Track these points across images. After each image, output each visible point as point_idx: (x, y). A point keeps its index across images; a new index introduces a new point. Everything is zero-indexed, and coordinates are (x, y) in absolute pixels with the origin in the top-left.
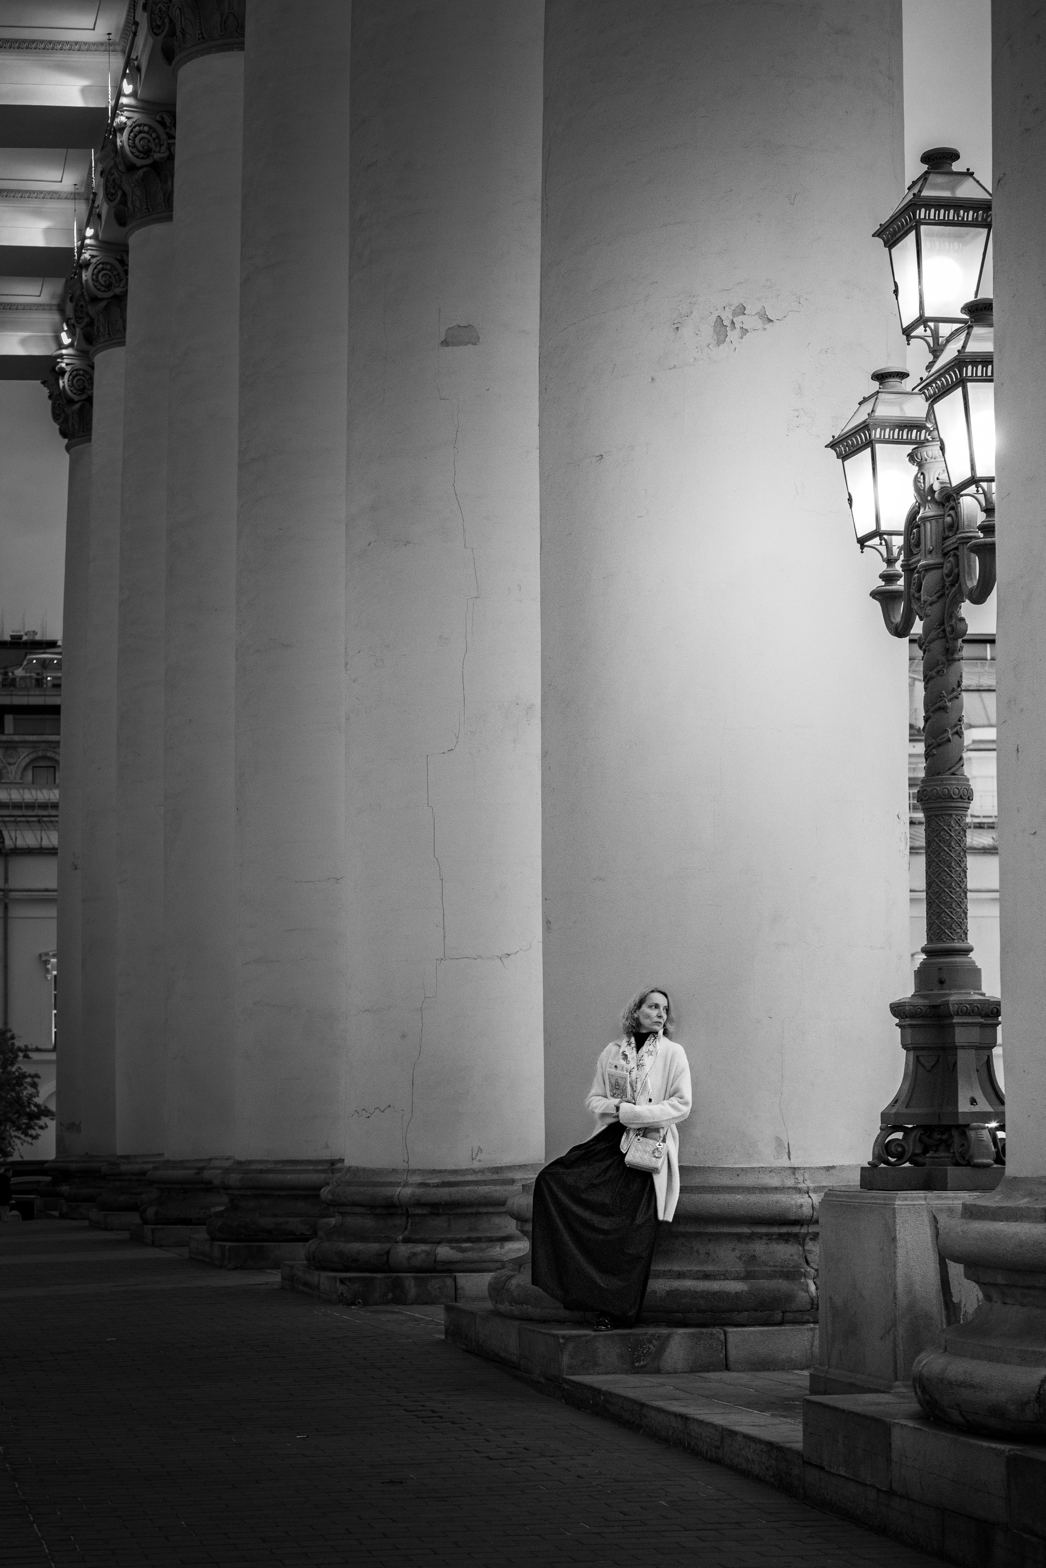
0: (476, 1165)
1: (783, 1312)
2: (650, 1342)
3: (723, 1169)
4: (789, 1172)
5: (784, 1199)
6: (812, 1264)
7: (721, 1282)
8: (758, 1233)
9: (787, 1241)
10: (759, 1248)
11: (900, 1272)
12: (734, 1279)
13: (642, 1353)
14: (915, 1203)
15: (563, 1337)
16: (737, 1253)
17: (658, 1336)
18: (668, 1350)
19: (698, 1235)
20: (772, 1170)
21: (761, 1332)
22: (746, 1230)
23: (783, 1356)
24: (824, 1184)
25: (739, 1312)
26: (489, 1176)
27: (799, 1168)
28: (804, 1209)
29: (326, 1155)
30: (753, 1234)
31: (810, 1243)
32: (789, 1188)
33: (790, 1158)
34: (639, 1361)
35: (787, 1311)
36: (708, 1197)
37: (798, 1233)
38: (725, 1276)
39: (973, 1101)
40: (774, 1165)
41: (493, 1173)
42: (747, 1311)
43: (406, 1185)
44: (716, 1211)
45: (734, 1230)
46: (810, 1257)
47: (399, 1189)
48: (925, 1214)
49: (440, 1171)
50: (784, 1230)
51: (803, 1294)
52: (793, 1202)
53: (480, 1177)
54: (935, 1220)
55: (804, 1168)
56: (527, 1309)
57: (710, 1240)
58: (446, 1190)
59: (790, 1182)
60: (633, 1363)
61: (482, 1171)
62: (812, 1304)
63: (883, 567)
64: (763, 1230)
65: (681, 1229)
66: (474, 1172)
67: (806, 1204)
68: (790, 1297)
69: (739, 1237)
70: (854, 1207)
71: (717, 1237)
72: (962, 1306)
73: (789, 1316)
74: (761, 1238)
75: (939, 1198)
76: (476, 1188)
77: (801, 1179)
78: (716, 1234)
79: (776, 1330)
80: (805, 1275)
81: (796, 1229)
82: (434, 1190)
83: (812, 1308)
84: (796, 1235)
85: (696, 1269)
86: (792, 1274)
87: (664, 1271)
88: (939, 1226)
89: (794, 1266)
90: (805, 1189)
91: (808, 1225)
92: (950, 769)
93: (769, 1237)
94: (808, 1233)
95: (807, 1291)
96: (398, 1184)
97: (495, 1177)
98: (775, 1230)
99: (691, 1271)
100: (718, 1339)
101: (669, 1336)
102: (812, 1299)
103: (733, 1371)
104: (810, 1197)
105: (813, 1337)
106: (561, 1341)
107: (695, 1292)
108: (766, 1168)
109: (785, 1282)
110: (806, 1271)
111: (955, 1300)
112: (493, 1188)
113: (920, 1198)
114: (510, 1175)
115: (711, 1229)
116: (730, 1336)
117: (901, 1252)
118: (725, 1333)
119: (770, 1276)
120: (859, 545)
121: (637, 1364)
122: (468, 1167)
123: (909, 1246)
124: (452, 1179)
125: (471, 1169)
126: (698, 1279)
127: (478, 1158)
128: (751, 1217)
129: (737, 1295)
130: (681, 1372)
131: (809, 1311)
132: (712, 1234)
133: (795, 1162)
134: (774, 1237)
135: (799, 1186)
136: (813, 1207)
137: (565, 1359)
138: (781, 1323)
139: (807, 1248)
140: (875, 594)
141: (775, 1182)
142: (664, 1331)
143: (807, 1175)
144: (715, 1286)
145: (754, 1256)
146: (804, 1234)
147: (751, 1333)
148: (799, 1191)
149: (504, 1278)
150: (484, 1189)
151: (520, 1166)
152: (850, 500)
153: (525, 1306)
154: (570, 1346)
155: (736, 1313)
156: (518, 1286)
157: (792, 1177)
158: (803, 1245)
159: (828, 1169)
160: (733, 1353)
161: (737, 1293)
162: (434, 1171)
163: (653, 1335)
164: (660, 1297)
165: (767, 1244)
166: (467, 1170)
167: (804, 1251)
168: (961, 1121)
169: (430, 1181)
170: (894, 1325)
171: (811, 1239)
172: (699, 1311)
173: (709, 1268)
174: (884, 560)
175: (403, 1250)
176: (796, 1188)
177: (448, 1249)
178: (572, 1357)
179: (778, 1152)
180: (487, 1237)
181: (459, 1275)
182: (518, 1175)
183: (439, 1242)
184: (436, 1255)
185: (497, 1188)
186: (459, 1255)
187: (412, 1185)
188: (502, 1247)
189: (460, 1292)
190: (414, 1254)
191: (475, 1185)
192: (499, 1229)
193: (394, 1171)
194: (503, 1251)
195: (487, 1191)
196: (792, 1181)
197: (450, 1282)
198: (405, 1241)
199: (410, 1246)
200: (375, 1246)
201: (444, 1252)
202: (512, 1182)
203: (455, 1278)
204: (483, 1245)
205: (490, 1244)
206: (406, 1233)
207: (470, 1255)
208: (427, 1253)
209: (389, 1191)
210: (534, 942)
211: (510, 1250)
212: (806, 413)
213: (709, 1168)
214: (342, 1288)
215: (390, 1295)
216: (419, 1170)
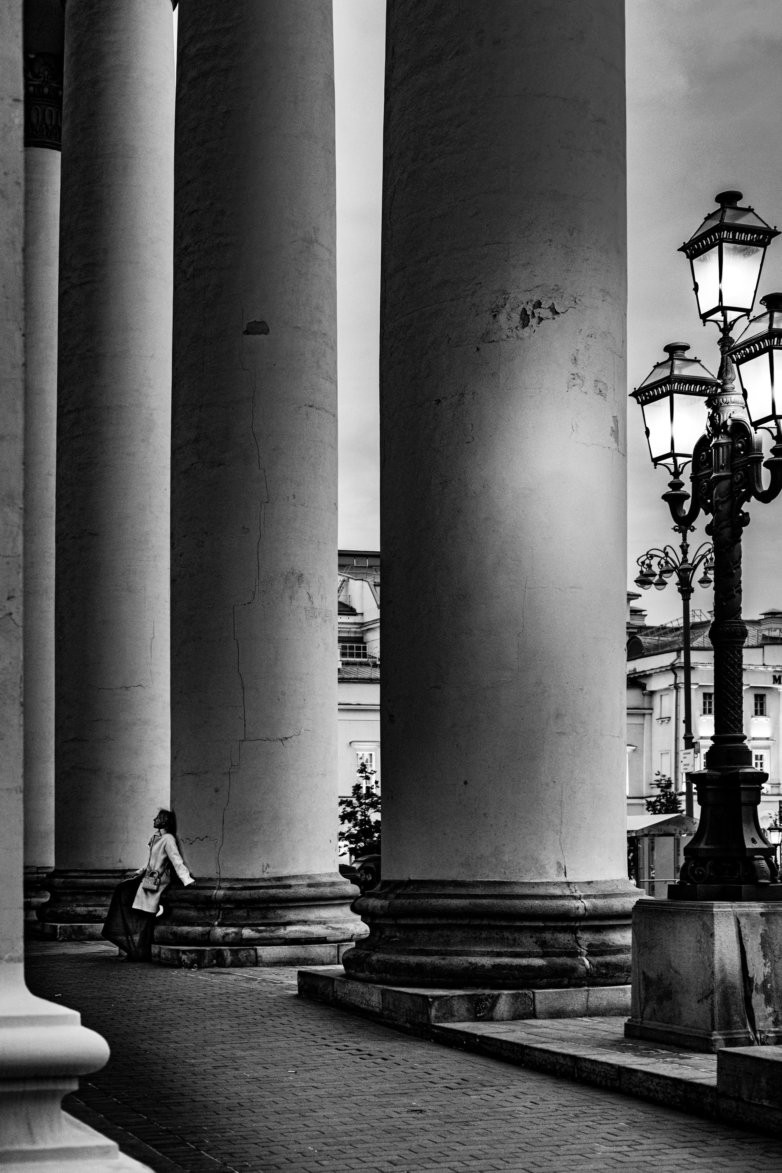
0: (266, 876)
1: (569, 979)
2: (487, 1000)
3: (523, 883)
4: (565, 885)
5: (567, 904)
6: (582, 947)
7: (527, 959)
8: (548, 926)
9: (565, 932)
10: (548, 936)
11: (717, 957)
12: (535, 957)
13: (482, 1007)
14: (726, 910)
15: (432, 997)
16: (534, 939)
17: (493, 995)
18: (498, 1005)
19: (508, 928)
20: (555, 884)
21: (556, 993)
22: (541, 924)
23: (570, 1008)
24: (589, 893)
25: (541, 979)
26: (274, 883)
27: (571, 883)
28: (580, 910)
29: (120, 866)
30: (545, 926)
31: (580, 933)
32: (568, 896)
33: (566, 876)
34: (480, 1013)
35: (572, 978)
36: (517, 902)
37: (574, 926)
38: (530, 955)
39: (755, 841)
40: (556, 881)
41: (277, 881)
42: (546, 978)
43: (220, 888)
44: (523, 911)
45: (533, 924)
46: (580, 942)
47: (215, 891)
48: (732, 917)
49: (242, 880)
50: (565, 924)
51: (581, 967)
52: (573, 906)
53: (268, 884)
54: (738, 922)
55: (575, 883)
56: (386, 977)
57: (516, 931)
58: (248, 892)
59: (567, 892)
60: (476, 1014)
61: (269, 880)
62: (587, 973)
63: (671, 479)
64: (553, 924)
66: (264, 880)
67: (581, 906)
68: (573, 969)
69: (536, 929)
70: (670, 912)
71: (521, 929)
72: (754, 980)
73: (574, 981)
74: (550, 929)
75: (740, 907)
76: (267, 891)
77: (573, 890)
78: (521, 926)
79: (566, 991)
80: (581, 954)
81: (572, 924)
82: (239, 892)
83: (587, 976)
84: (572, 927)
85: (510, 950)
86: (574, 954)
87: (488, 951)
88: (740, 925)
89: (572, 948)
90: (579, 897)
91: (580, 921)
92: (734, 615)
93: (556, 929)
94: (580, 926)
95: (584, 965)
96: (214, 888)
97: (278, 883)
98: (560, 924)
99: (507, 951)
100: (529, 997)
101: (499, 996)
102: (587, 970)
103: (539, 1019)
104: (582, 902)
105: (588, 996)
106: (430, 1000)
107: (512, 966)
108: (551, 883)
109: (569, 959)
110: (581, 951)
111: (750, 975)
112: (278, 891)
113: (728, 907)
114: (288, 882)
115: (518, 923)
116: (537, 995)
117: (717, 943)
118: (533, 993)
119: (559, 955)
120: (653, 463)
121: (478, 1015)
122: (261, 877)
123: (722, 939)
124: (250, 884)
125: (262, 878)
126: (511, 957)
127: (267, 871)
128: (546, 915)
129: (540, 968)
130: (506, 1020)
131: (585, 977)
132: (518, 927)
133: (569, 879)
134: (558, 928)
135: (575, 894)
136: (585, 909)
137: (433, 1012)
138: (567, 986)
139: (578, 936)
140: (665, 497)
141: (558, 892)
142: (496, 992)
143: (577, 888)
144: (524, 961)
145: (545, 941)
146: (577, 926)
147: (550, 993)
149: (363, 955)
150: (272, 891)
151: (293, 876)
152: (647, 432)
153: (384, 974)
154: (436, 1004)
155: (538, 979)
156: (378, 961)
157: (568, 888)
158: (576, 935)
159: (589, 883)
160: (538, 1006)
161: (539, 967)
162: (238, 880)
163: (489, 995)
164: (488, 969)
165: (553, 933)
166: (259, 879)
167: (576, 937)
168: (749, 854)
169: (235, 886)
170: (712, 992)
171: (581, 930)
172: (514, 978)
173: (518, 950)
174: (671, 474)
175: (219, 931)
176: (572, 896)
177: (250, 931)
178: (437, 1011)
179: (559, 872)
180: (274, 923)
181: (258, 947)
182: (293, 882)
183: (243, 926)
184: (242, 935)
185: (281, 891)
186: (257, 935)
187: (224, 888)
188: (285, 929)
189: (259, 959)
190: (227, 934)
191: (267, 889)
192: (281, 917)
193: (210, 879)
194: (286, 932)
195: (275, 892)
196: (569, 891)
197: (252, 952)
198: (220, 925)
199: (224, 928)
200: (200, 929)
201: (247, 932)
202: (290, 886)
203: (256, 950)
204: (273, 928)
205: (277, 928)
206: (220, 920)
207: (264, 934)
208: (236, 933)
209: (208, 893)
210: (303, 730)
211: (291, 932)
212: (579, 377)
213: (514, 882)
214: (184, 957)
215: (215, 962)
216: (227, 879)
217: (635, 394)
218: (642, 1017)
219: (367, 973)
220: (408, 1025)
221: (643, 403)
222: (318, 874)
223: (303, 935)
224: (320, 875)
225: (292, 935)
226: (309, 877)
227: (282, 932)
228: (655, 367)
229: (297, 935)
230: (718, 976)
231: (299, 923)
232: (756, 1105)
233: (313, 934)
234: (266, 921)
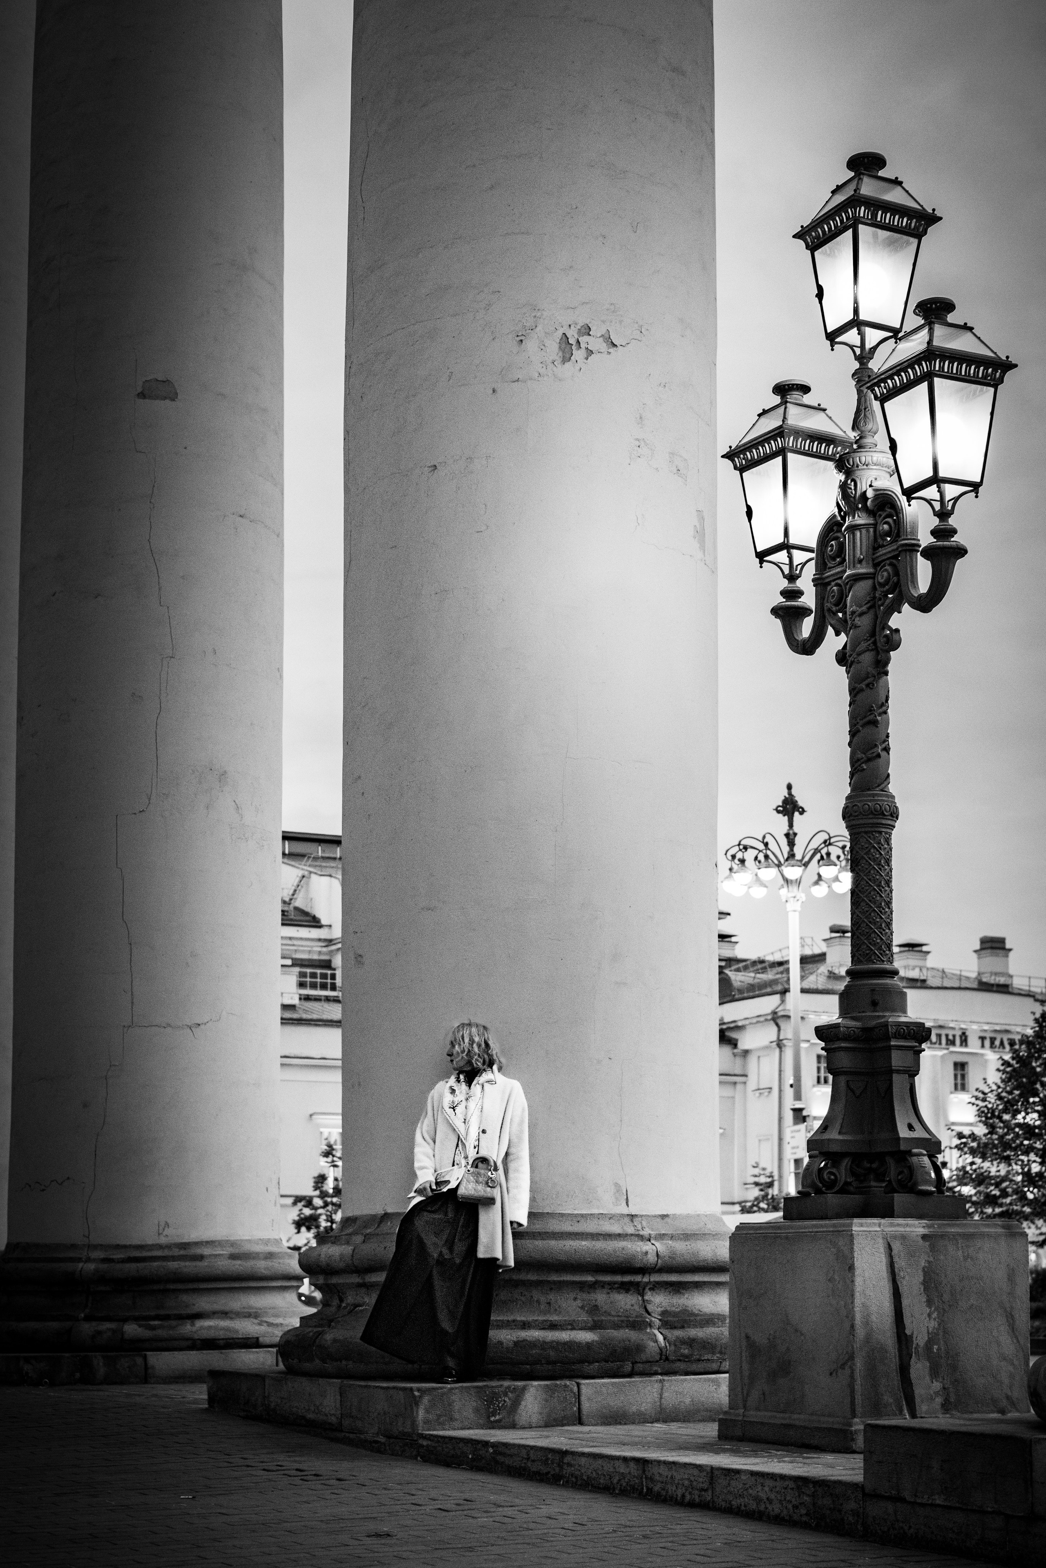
0: (163, 1240)
1: (633, 1363)
2: (506, 1395)
3: (562, 1215)
4: (627, 1220)
5: (629, 1246)
6: (653, 1314)
7: (569, 1332)
8: (601, 1282)
9: (627, 1291)
10: (600, 1297)
11: (858, 1300)
12: (581, 1329)
13: (498, 1406)
14: (871, 1229)
15: (419, 1390)
16: (579, 1303)
17: (514, 1389)
18: (523, 1403)
19: (539, 1284)
20: (611, 1217)
21: (613, 1384)
22: (590, 1278)
23: (634, 1409)
24: (664, 1232)
25: (590, 1363)
26: (177, 1252)
27: (636, 1216)
28: (649, 1256)
30: (596, 1282)
31: (649, 1293)
32: (632, 1235)
33: (628, 1205)
34: (494, 1415)
35: (636, 1362)
36: (553, 1243)
37: (640, 1282)
38: (572, 1326)
39: (911, 1127)
40: (613, 1212)
41: (180, 1249)
42: (598, 1362)
43: (89, 1260)
44: (563, 1258)
45: (577, 1278)
46: (650, 1308)
47: (81, 1264)
48: (880, 1241)
49: (125, 1247)
50: (627, 1278)
51: (652, 1344)
52: (638, 1250)
53: (166, 1253)
54: (890, 1248)
55: (642, 1216)
56: (346, 1366)
57: (551, 1289)
58: (133, 1266)
59: (630, 1230)
60: (489, 1417)
61: (169, 1247)
62: (661, 1354)
63: (784, 584)
64: (608, 1278)
65: (523, 1276)
66: (160, 1247)
67: (651, 1251)
68: (640, 1348)
69: (582, 1286)
71: (560, 1286)
72: (914, 1339)
73: (639, 1367)
74: (603, 1287)
75: (892, 1225)
76: (164, 1264)
77: (639, 1227)
78: (560, 1282)
79: (627, 1382)
80: (650, 1325)
81: (638, 1278)
82: (119, 1266)
83: (661, 1359)
84: (637, 1284)
85: (541, 1318)
86: (638, 1324)
87: (508, 1321)
88: (893, 1254)
89: (637, 1317)
90: (648, 1236)
91: (650, 1274)
92: (879, 786)
93: (612, 1287)
94: (650, 1282)
95: (656, 1341)
96: (79, 1260)
97: (182, 1252)
98: (618, 1278)
99: (536, 1320)
100: (572, 1391)
101: (524, 1389)
102: (661, 1349)
103: (586, 1425)
104: (653, 1244)
105: (662, 1389)
106: (416, 1393)
107: (544, 1342)
108: (605, 1214)
109: (632, 1332)
110: (651, 1321)
111: (908, 1332)
112: (182, 1264)
113: (875, 1224)
114: (199, 1251)
115: (554, 1277)
116: (582, 1387)
117: (858, 1281)
118: (578, 1385)
119: (617, 1326)
120: (758, 560)
121: (492, 1419)
122: (155, 1242)
123: (867, 1275)
124: (138, 1254)
125: (157, 1244)
126: (544, 1329)
127: (165, 1233)
128: (597, 1264)
129: (589, 1345)
130: (536, 1427)
131: (657, 1361)
132: (554, 1282)
133: (633, 1210)
134: (616, 1286)
135: (641, 1233)
136: (658, 1255)
137: (421, 1414)
138: (630, 1375)
139: (646, 1298)
140: (776, 611)
141: (616, 1229)
142: (520, 1384)
143: (644, 1223)
144: (564, 1336)
145: (596, 1306)
146: (646, 1282)
147: (603, 1385)
148: (641, 1238)
149: (311, 1334)
150: (173, 1265)
151: (207, 1242)
152: (749, 513)
153: (344, 1362)
154: (426, 1400)
155: (586, 1364)
156: (335, 1341)
157: (631, 1224)
158: (643, 1296)
159: (664, 1217)
160: (586, 1406)
161: (587, 1343)
162: (118, 1247)
163: (509, 1387)
164: (507, 1348)
165: (608, 1293)
166: (153, 1245)
167: (644, 1301)
168: (903, 1147)
169: (114, 1257)
170: (852, 1357)
171: (650, 1289)
172: (549, 1363)
173: (554, 1318)
174: (785, 576)
175: (87, 1328)
176: (638, 1236)
177: (136, 1327)
178: (427, 1411)
179: (617, 1199)
180: (175, 1315)
181: (148, 1353)
182: (206, 1251)
183: (125, 1320)
184: (123, 1334)
185: (187, 1264)
186: (148, 1334)
187: (94, 1260)
188: (193, 1325)
189: (150, 1371)
190: (99, 1333)
191: (164, 1261)
192: (187, 1306)
193: (74, 1246)
194: (194, 1329)
195: (177, 1266)
196: (633, 1228)
197: (139, 1361)
198: (88, 1319)
199: (94, 1324)
200: (55, 1325)
201: (131, 1329)
202: (201, 1258)
203: (145, 1358)
204: (174, 1323)
205: (180, 1322)
206: (87, 1311)
207: (160, 1333)
208: (114, 1331)
209: (69, 1267)
210: (224, 1013)
211: (202, 1328)
212: (646, 444)
213: (548, 1213)
214: (27, 1368)
215: (78, 1375)
216: (101, 1245)
217: (730, 456)
218: (745, 1407)
219: (317, 1361)
220: (382, 1439)
221: (742, 470)
222: (246, 1240)
223: (221, 1334)
224: (249, 1241)
225: (205, 1335)
226: (233, 1244)
227: (187, 1329)
228: (760, 415)
229: (212, 1334)
230: (860, 1333)
231: (216, 1315)
232: (923, 1505)
233: (237, 1331)
234: (162, 1312)
